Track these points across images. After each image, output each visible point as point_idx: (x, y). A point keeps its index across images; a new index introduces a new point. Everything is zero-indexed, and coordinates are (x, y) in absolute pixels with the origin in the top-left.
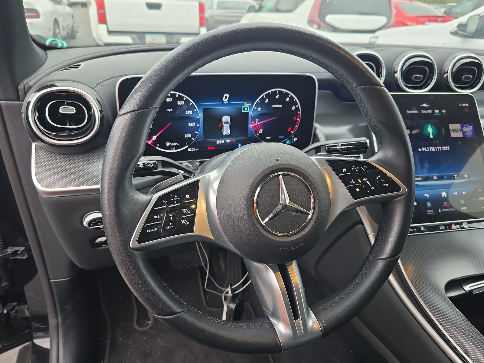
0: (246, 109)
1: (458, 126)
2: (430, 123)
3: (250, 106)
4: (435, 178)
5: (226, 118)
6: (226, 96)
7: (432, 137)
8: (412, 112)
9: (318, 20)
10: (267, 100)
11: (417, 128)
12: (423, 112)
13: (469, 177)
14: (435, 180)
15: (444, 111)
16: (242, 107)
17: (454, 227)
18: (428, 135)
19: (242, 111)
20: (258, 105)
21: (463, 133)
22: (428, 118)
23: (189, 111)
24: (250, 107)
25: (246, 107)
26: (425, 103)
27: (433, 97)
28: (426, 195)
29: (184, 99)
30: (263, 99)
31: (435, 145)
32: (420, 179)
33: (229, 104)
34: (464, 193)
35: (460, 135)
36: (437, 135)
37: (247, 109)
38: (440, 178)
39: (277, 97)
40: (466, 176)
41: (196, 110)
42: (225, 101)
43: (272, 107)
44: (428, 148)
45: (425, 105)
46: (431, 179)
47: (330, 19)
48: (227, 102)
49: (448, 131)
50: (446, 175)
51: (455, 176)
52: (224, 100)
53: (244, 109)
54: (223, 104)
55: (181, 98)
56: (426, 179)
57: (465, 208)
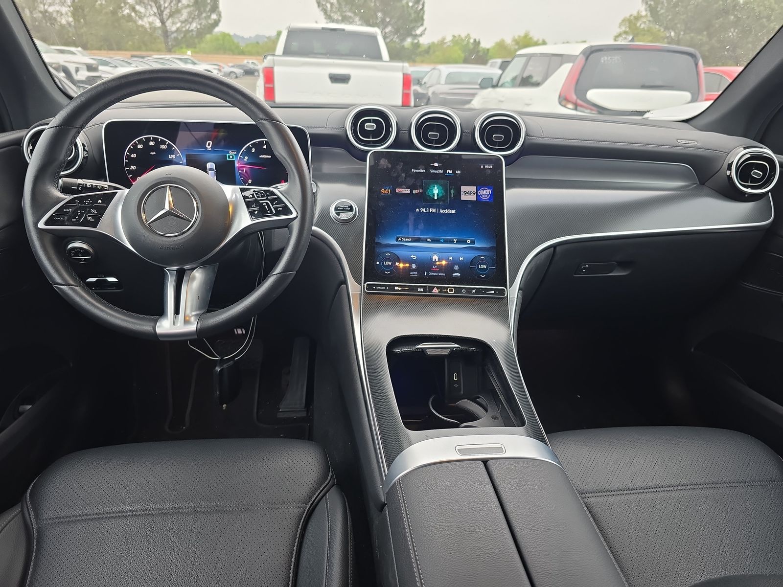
0: (231, 157)
1: (473, 189)
2: (437, 183)
3: (235, 155)
4: (429, 240)
5: (211, 164)
6: (209, 144)
7: (436, 198)
8: (418, 171)
9: (574, 97)
10: (254, 150)
11: (421, 187)
12: (432, 171)
13: (473, 242)
14: (429, 242)
15: (459, 172)
16: (227, 155)
17: (435, 291)
18: (431, 196)
19: (228, 159)
20: (244, 154)
21: (477, 195)
22: (435, 178)
23: (172, 155)
24: (237, 155)
25: (231, 154)
26: (436, 162)
27: (448, 157)
28: (412, 256)
29: (167, 144)
30: (249, 149)
31: (438, 207)
32: (410, 239)
33: (212, 151)
34: (461, 259)
35: (473, 198)
36: (442, 196)
37: (233, 157)
38: (434, 241)
39: (265, 147)
40: (469, 241)
41: (179, 155)
42: (209, 148)
43: (260, 157)
44: (428, 209)
45: (436, 165)
46: (425, 241)
47: (594, 95)
48: (211, 149)
49: (458, 193)
50: (443, 239)
51: (454, 240)
52: (207, 146)
53: (229, 157)
54: (206, 150)
55: (163, 143)
56: (418, 240)
57: (458, 274)
